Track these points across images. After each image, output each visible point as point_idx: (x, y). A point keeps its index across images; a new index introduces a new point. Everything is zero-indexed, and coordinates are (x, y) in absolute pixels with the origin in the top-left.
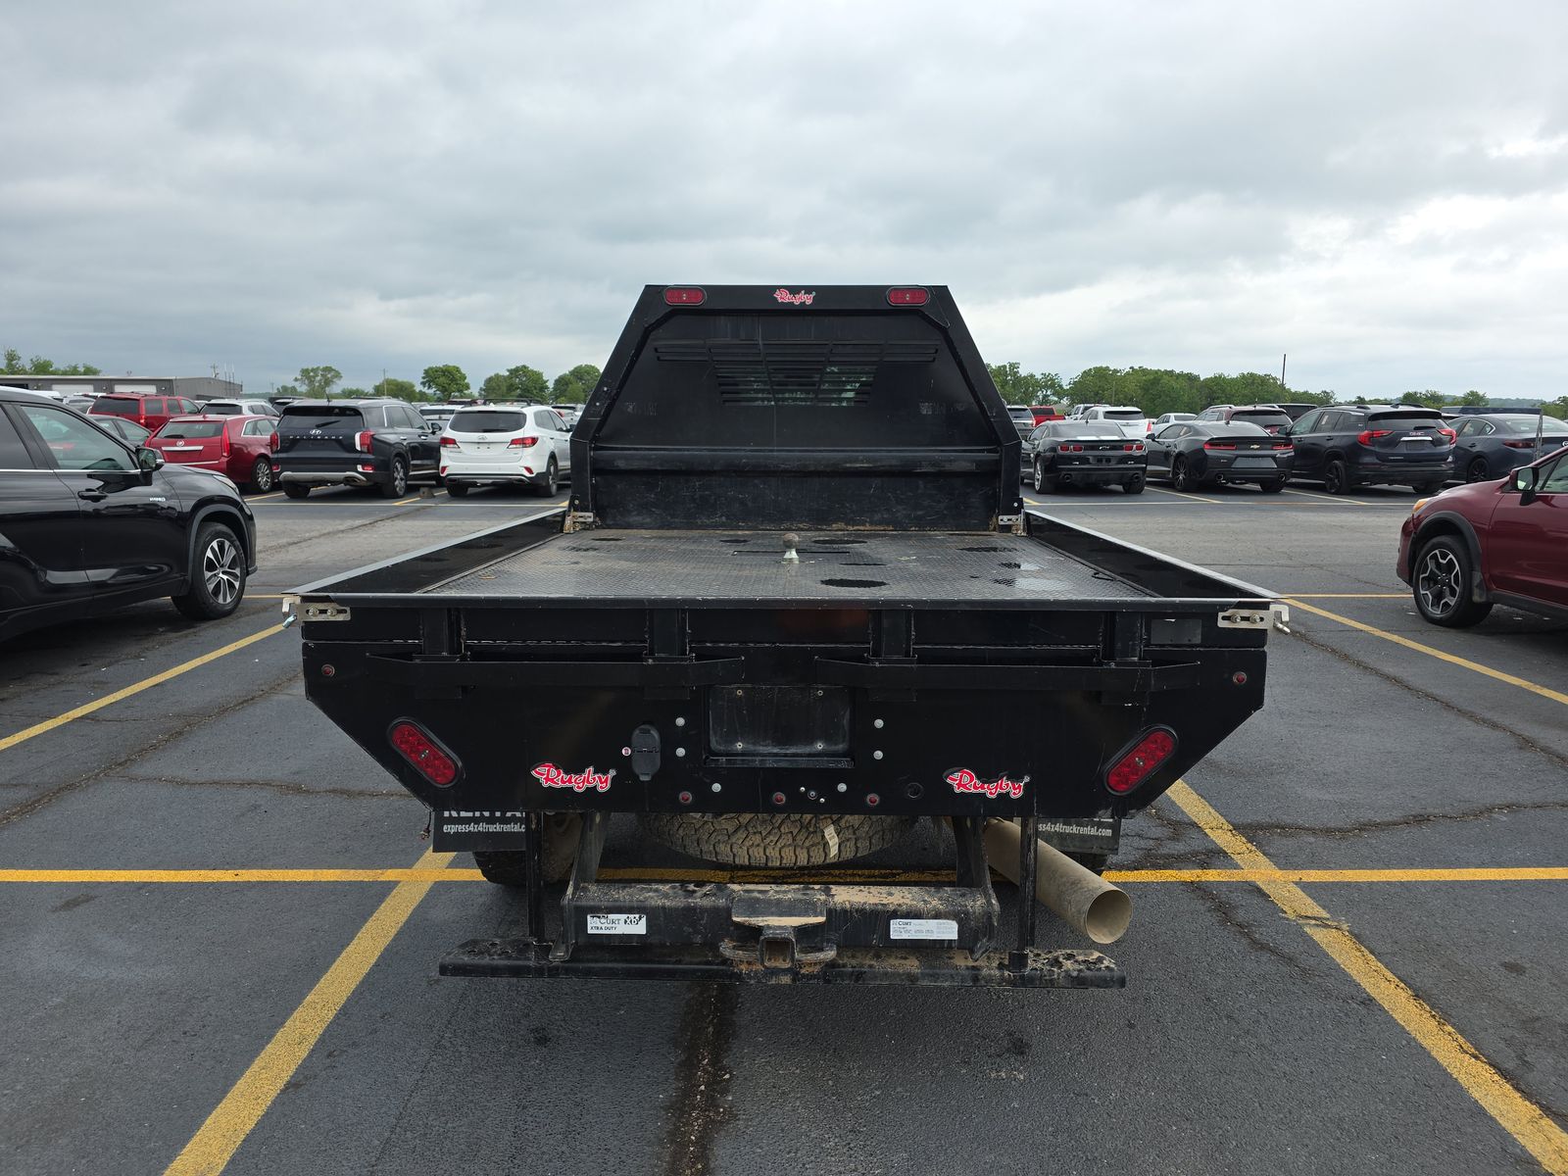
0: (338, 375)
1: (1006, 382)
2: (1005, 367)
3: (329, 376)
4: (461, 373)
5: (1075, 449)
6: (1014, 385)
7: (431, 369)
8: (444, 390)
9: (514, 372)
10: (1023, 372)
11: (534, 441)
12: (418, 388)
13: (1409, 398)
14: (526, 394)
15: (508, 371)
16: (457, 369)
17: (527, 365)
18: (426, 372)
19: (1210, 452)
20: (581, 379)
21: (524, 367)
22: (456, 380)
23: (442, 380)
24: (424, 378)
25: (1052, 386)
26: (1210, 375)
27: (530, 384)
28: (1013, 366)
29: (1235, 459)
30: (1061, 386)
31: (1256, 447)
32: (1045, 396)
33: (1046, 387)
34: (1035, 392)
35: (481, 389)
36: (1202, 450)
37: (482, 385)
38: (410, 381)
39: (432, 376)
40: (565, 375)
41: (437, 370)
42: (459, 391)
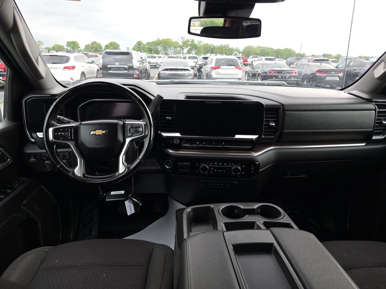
0: (42, 43)
1: (226, 49)
2: (226, 45)
3: (40, 43)
4: (77, 43)
5: (274, 73)
6: (228, 50)
7: (68, 42)
8: (73, 48)
9: (93, 43)
10: (230, 47)
11: (73, 68)
12: (65, 47)
13: (324, 55)
14: (96, 50)
15: (91, 43)
16: (76, 42)
17: (96, 41)
18: (67, 43)
19: (318, 74)
20: (112, 46)
21: (95, 42)
22: (76, 45)
23: (72, 45)
24: (67, 44)
25: (237, 51)
26: (277, 48)
27: (97, 47)
28: (228, 45)
29: (327, 77)
30: (240, 51)
31: (333, 73)
32: (236, 53)
33: (236, 51)
34: (233, 52)
35: (84, 48)
36: (314, 74)
37: (84, 47)
38: (63, 45)
39: (69, 44)
40: (107, 44)
41: (70, 42)
42: (77, 48)
